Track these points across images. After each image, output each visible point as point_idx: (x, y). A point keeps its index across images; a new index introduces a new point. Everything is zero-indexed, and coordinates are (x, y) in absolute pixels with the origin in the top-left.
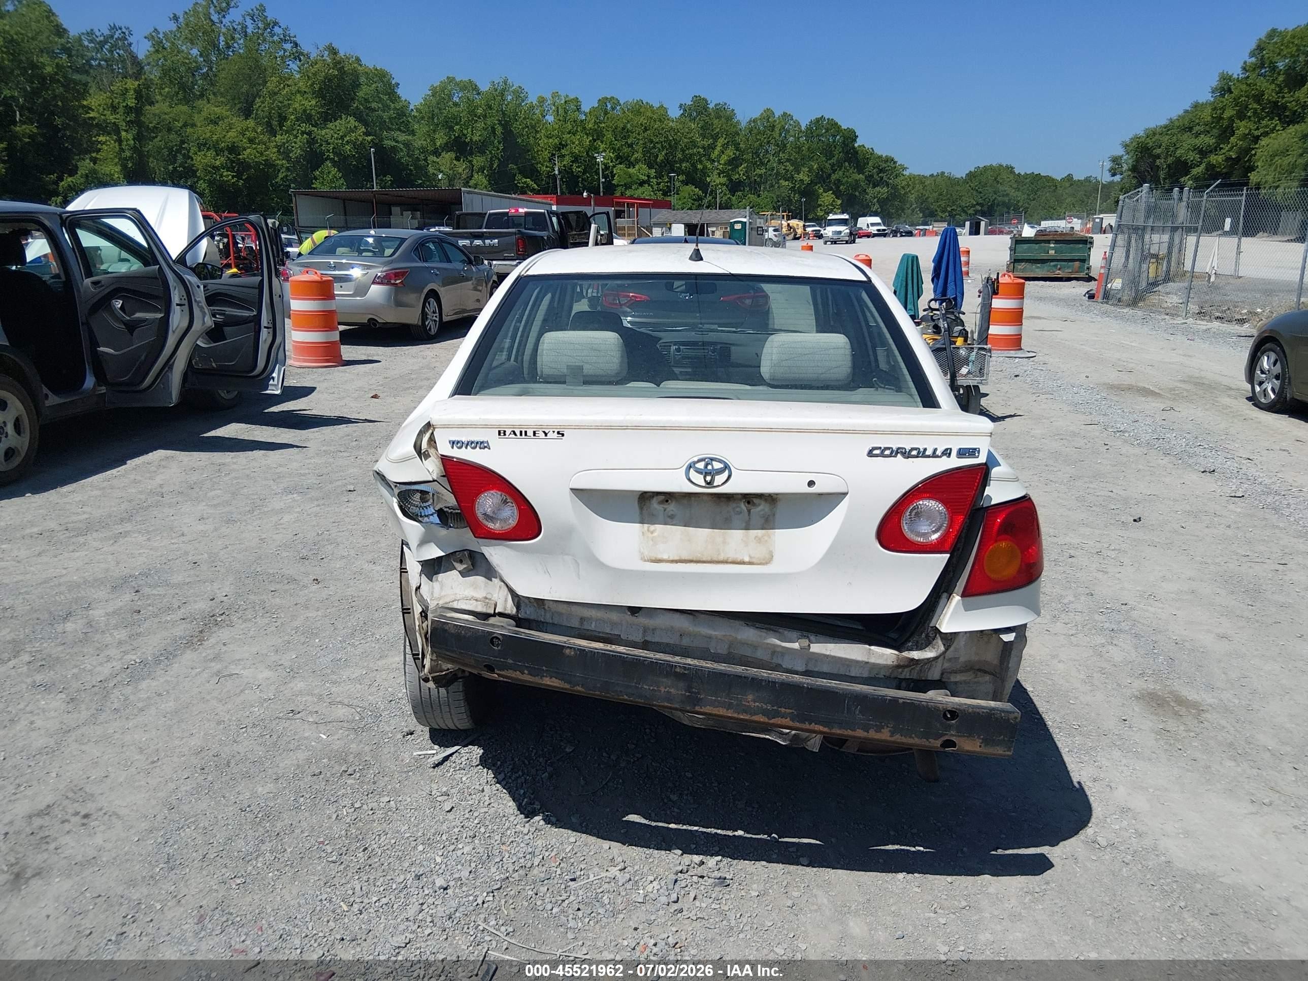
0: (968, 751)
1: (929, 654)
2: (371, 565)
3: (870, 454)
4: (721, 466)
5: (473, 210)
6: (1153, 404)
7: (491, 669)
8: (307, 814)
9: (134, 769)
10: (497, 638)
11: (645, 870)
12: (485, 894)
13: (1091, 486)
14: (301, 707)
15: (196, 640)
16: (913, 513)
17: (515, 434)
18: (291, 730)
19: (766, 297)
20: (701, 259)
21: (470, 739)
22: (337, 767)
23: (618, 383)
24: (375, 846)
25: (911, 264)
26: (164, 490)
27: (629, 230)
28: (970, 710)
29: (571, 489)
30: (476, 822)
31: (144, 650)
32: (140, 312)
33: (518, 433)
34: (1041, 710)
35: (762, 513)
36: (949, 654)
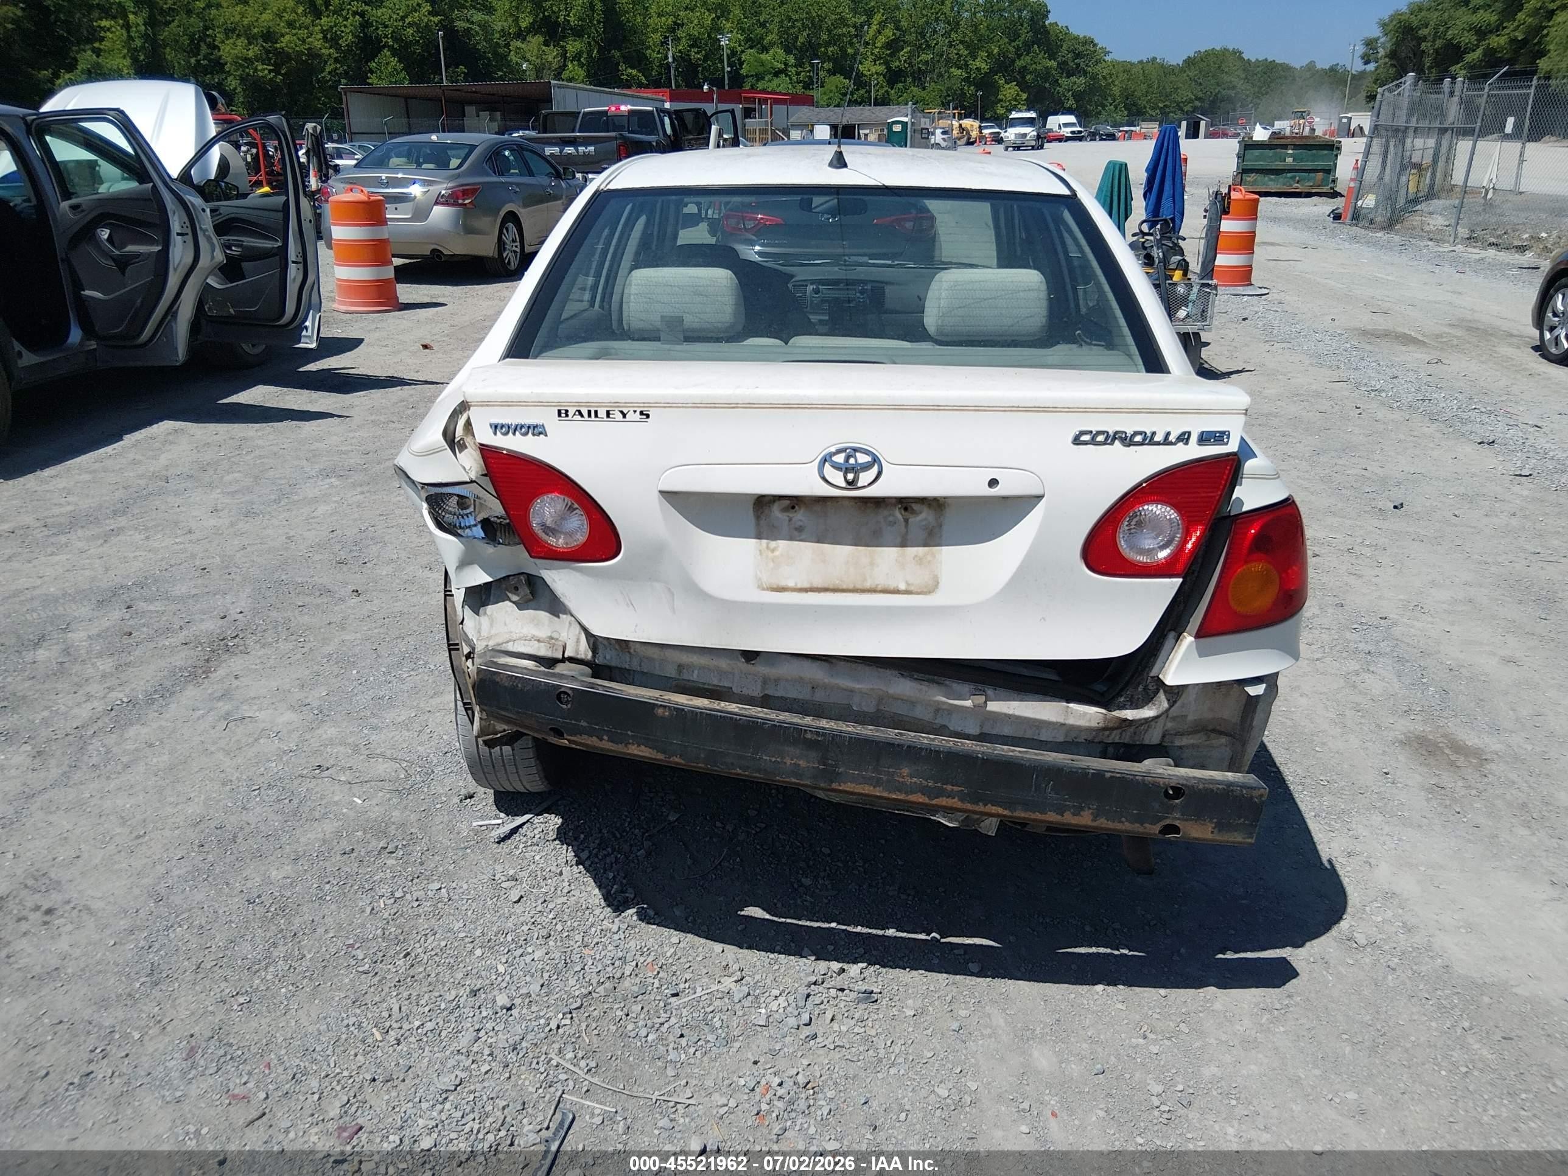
0: (1196, 839)
1: (1148, 712)
2: (426, 571)
3: (1077, 441)
4: (868, 459)
5: (565, 107)
6: (1416, 355)
7: (559, 733)
8: (333, 907)
9: (113, 847)
10: (565, 693)
11: (768, 981)
12: (560, 1016)
13: (1340, 462)
14: (332, 762)
15: (200, 671)
16: (1133, 523)
17: (582, 416)
18: (317, 793)
19: (932, 219)
20: (845, 165)
21: (545, 805)
22: (374, 843)
23: (729, 340)
24: (420, 950)
25: (1117, 174)
26: (169, 474)
27: (760, 133)
28: (1201, 786)
29: (661, 492)
30: (551, 916)
31: (133, 686)
32: (133, 244)
33: (585, 414)
34: (1278, 760)
35: (924, 523)
36: (1174, 711)
